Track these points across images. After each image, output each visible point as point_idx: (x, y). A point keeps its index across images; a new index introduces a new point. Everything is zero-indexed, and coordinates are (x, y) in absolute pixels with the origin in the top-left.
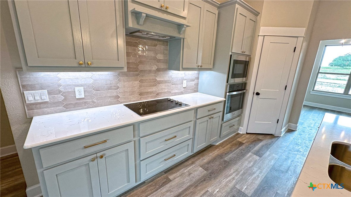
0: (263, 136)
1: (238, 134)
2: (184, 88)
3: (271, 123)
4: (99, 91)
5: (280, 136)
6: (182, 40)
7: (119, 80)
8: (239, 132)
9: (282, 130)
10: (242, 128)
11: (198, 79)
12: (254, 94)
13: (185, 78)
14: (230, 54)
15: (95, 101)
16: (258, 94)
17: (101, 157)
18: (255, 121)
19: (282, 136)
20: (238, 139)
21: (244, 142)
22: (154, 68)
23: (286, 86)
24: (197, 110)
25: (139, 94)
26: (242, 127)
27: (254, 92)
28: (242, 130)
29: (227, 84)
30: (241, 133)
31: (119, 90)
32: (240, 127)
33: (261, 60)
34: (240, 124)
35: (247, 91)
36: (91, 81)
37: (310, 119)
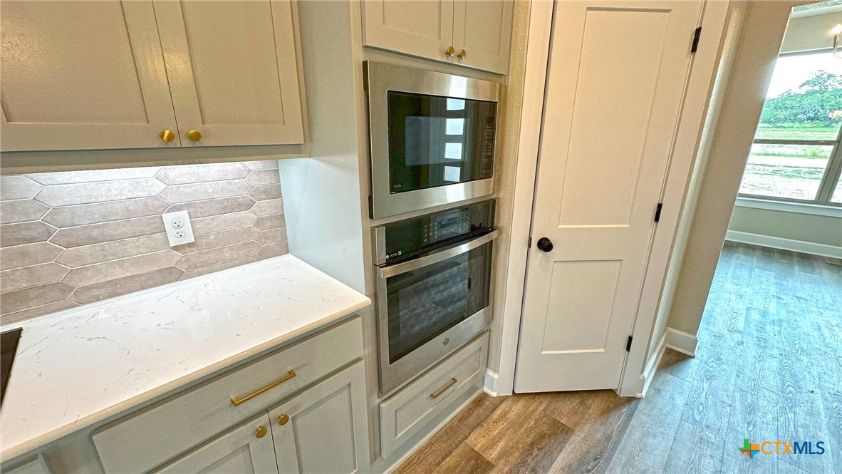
1: (484, 396)
3: (603, 350)
5: (638, 395)
8: (486, 389)
9: (646, 374)
10: (496, 376)
12: (530, 246)
16: (545, 245)
18: (542, 350)
19: (644, 394)
20: (471, 440)
23: (660, 206)
26: (496, 371)
27: (530, 239)
28: (497, 384)
30: (494, 394)
32: (490, 373)
34: (487, 359)
35: (504, 236)
37: (730, 293)
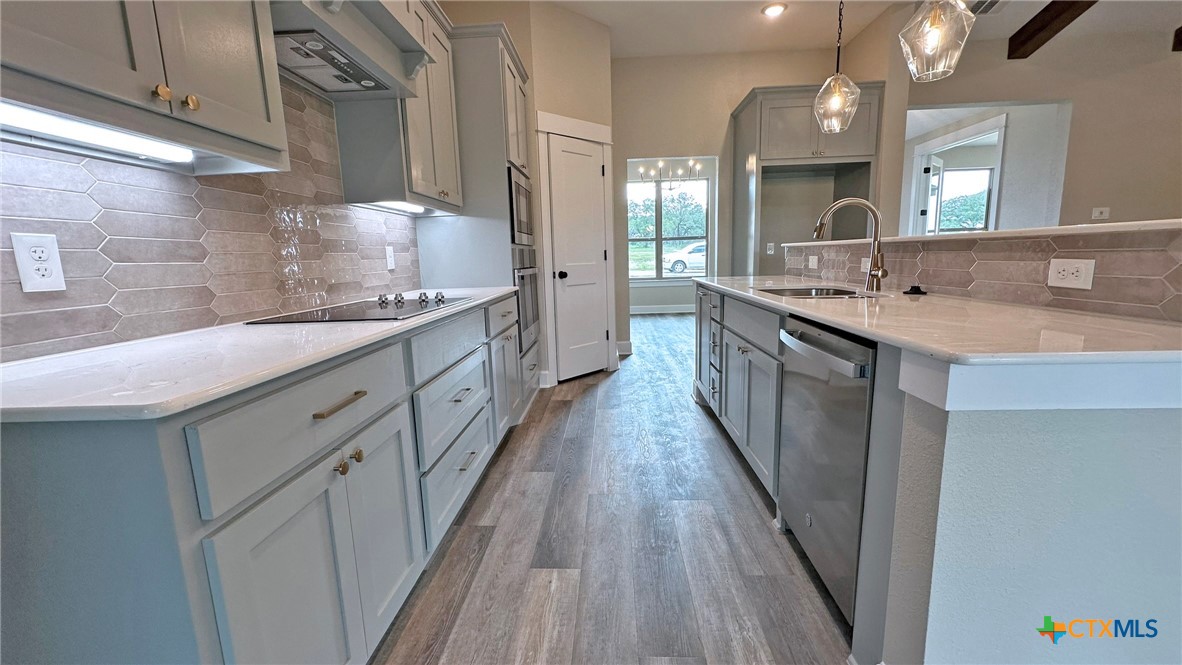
0: (591, 378)
1: (543, 390)
2: (389, 271)
3: (597, 342)
4: (130, 260)
5: (615, 369)
6: (399, 101)
7: (203, 219)
8: (542, 387)
10: (547, 373)
11: (416, 246)
12: (554, 277)
13: (389, 239)
14: (507, 165)
15: (117, 309)
16: (563, 275)
17: (358, 457)
19: (617, 367)
20: (553, 398)
21: (569, 398)
22: (309, 190)
24: (486, 310)
25: (276, 285)
26: (546, 369)
27: (554, 273)
28: (548, 380)
29: (515, 246)
30: (548, 386)
31: (209, 262)
32: (543, 372)
33: (553, 183)
34: (540, 363)
35: (540, 273)
36: (92, 213)
